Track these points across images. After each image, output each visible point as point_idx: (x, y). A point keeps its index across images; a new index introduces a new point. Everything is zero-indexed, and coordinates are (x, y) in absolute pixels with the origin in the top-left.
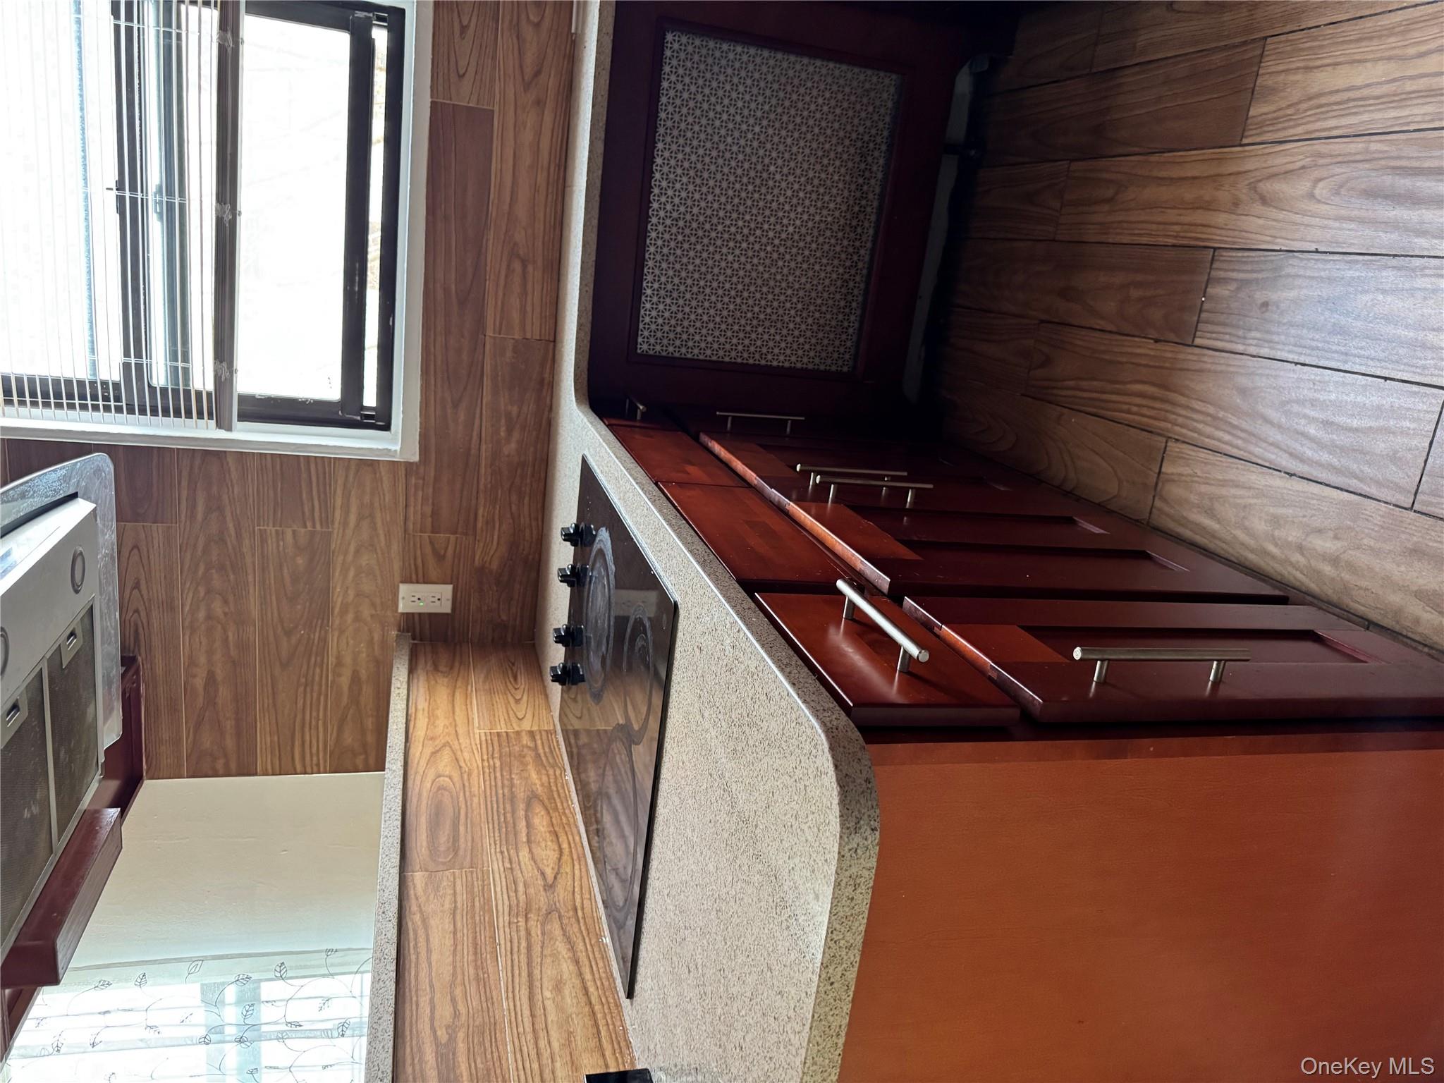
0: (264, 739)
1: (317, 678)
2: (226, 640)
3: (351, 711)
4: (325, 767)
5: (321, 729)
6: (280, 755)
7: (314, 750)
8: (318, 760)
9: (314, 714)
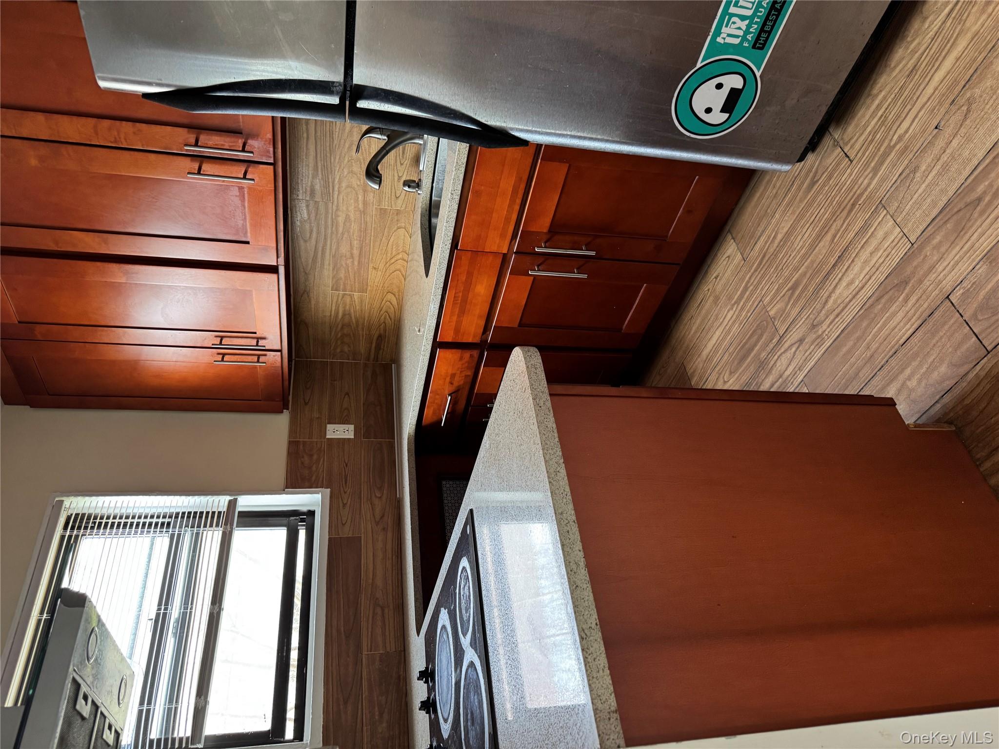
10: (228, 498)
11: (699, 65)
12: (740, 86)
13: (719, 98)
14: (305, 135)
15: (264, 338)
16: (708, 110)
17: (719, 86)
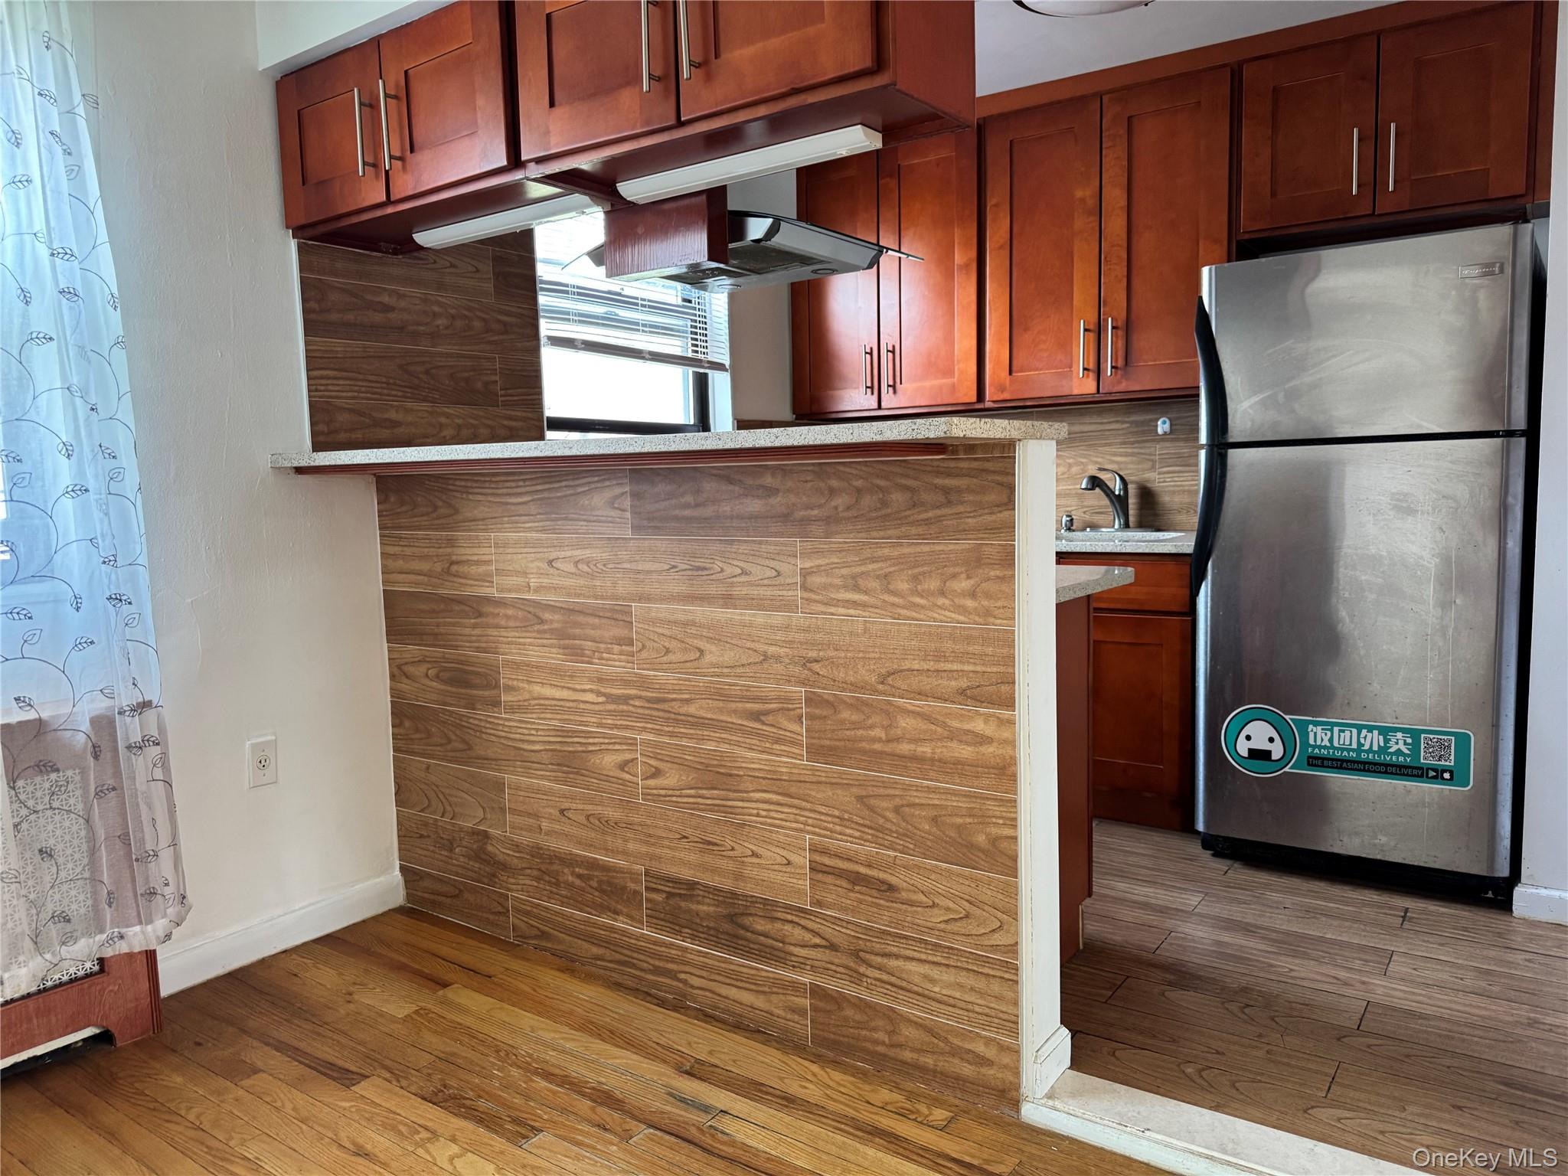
0: (338, 345)
1: (394, 393)
2: (419, 324)
3: (367, 420)
4: (315, 397)
5: (350, 394)
6: (325, 358)
7: (330, 388)
8: (321, 391)
9: (363, 389)
10: (727, 363)
11: (1287, 717)
12: (1273, 758)
13: (1260, 744)
14: (1105, 421)
15: (895, 392)
16: (1248, 738)
17: (1271, 740)
